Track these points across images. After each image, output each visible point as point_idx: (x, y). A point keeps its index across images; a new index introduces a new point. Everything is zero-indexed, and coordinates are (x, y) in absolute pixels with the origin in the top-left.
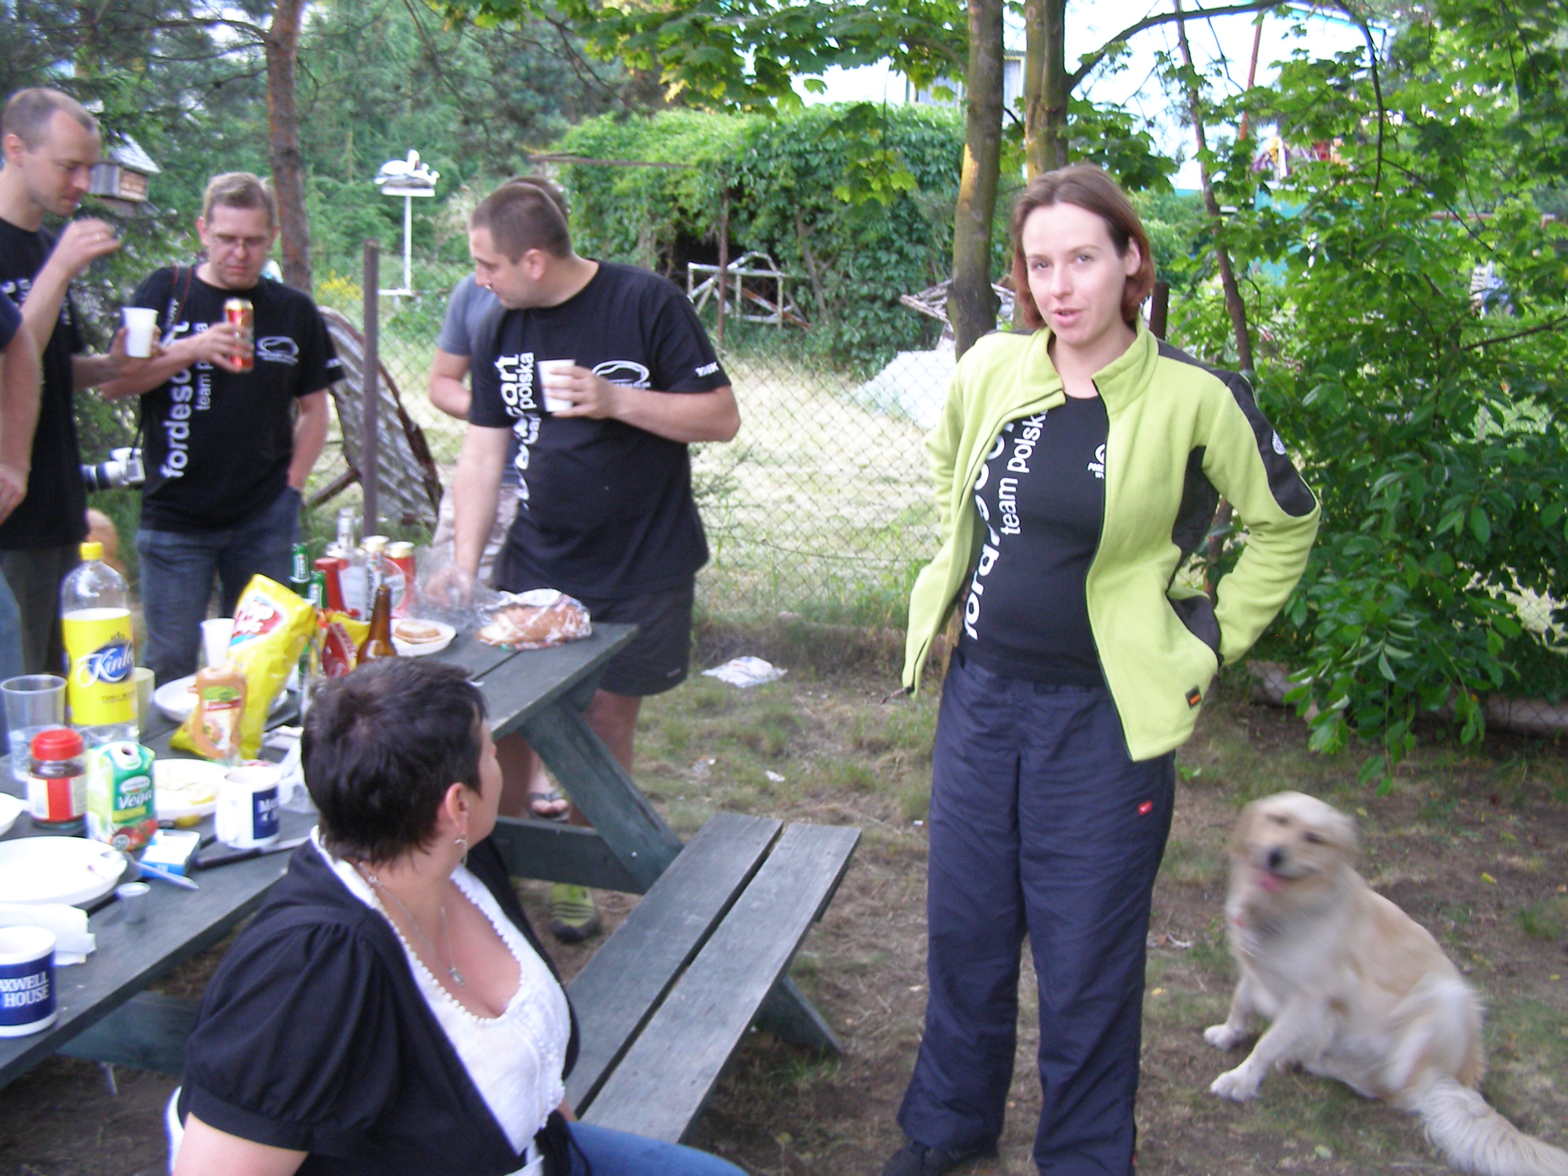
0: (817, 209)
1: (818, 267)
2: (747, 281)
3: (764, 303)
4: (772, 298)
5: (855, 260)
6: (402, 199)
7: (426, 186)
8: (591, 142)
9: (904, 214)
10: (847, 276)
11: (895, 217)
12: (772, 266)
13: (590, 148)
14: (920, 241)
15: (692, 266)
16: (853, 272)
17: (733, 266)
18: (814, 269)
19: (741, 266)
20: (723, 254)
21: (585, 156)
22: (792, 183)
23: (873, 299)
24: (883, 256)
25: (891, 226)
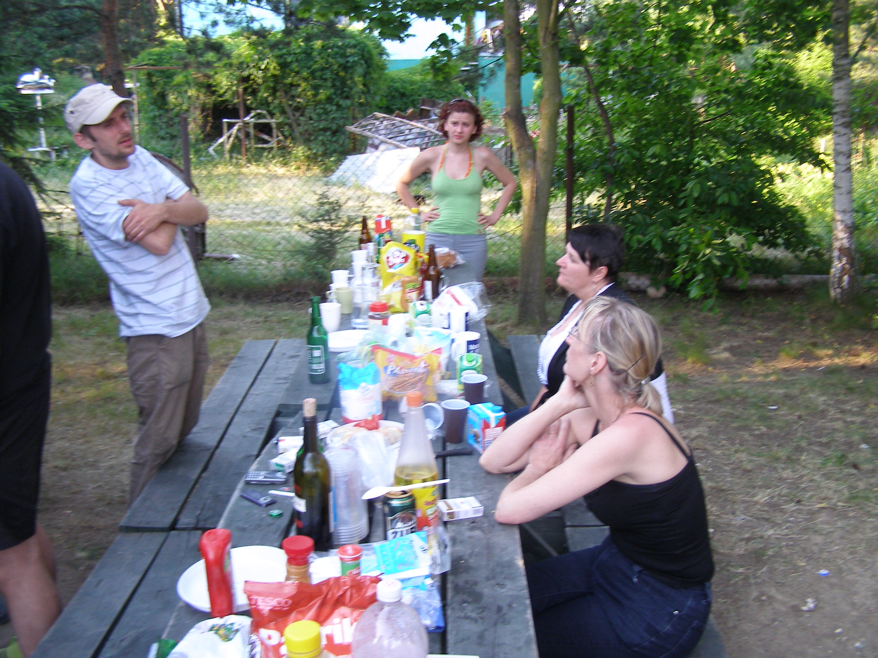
0: (291, 85)
1: (294, 115)
2: (256, 126)
3: (266, 137)
4: (270, 133)
5: (315, 110)
6: (34, 95)
7: (49, 88)
8: (155, 57)
9: (338, 84)
10: (311, 119)
11: (334, 86)
12: (268, 117)
13: (155, 60)
14: (347, 98)
15: (225, 120)
16: (314, 116)
17: (247, 119)
18: (291, 117)
19: (252, 118)
20: (242, 112)
21: (153, 65)
22: (277, 73)
23: (325, 130)
24: (329, 107)
25: (332, 91)
